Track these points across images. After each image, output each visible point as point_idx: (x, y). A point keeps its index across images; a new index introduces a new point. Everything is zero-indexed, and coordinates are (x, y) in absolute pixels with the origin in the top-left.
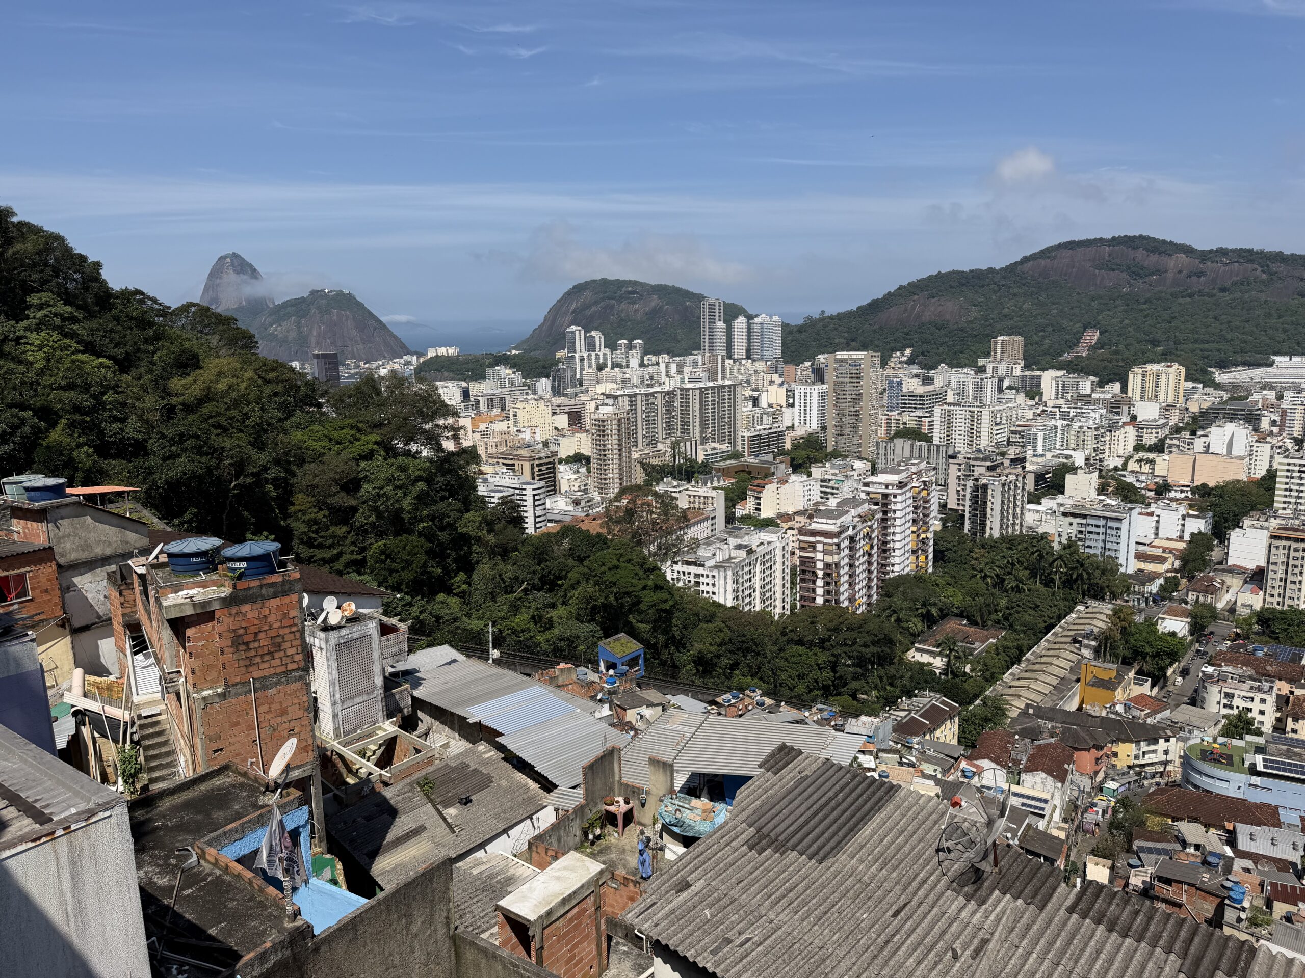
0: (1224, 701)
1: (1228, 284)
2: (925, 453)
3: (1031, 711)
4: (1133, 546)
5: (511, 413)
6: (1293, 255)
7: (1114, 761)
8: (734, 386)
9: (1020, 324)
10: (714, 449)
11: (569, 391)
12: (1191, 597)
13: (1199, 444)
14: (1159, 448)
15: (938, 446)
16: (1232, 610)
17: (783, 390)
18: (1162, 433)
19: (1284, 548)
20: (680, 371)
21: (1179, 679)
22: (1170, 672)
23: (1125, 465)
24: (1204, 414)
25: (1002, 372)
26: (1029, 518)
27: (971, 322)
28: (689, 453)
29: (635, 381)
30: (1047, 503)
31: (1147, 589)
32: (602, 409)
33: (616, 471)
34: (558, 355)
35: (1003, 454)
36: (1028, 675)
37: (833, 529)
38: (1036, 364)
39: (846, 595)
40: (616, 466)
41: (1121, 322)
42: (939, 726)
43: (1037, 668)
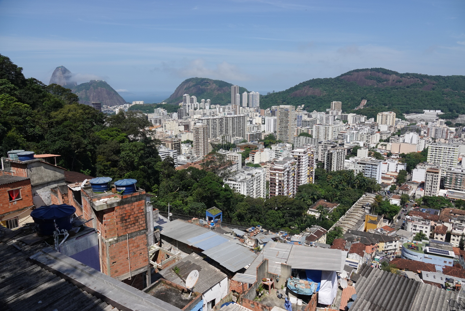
0: (413, 228)
1: (409, 85)
2: (310, 141)
3: (350, 232)
4: (381, 174)
5: (164, 125)
6: (431, 76)
7: (378, 249)
8: (244, 116)
9: (340, 97)
10: (237, 139)
11: (184, 117)
12: (400, 192)
13: (401, 139)
14: (388, 141)
15: (315, 139)
16: (414, 197)
17: (261, 118)
18: (389, 135)
19: (431, 175)
20: (224, 111)
21: (397, 220)
22: (394, 218)
23: (377, 146)
24: (402, 129)
25: (335, 113)
26: (346, 165)
27: (324, 96)
28: (228, 140)
29: (208, 114)
30: (351, 159)
31: (386, 189)
32: (197, 124)
33: (202, 146)
34: (180, 104)
35: (337, 142)
36: (347, 219)
37: (282, 168)
38: (346, 111)
39: (286, 191)
40: (202, 145)
41: (374, 97)
42: (320, 237)
43: (351, 216)
